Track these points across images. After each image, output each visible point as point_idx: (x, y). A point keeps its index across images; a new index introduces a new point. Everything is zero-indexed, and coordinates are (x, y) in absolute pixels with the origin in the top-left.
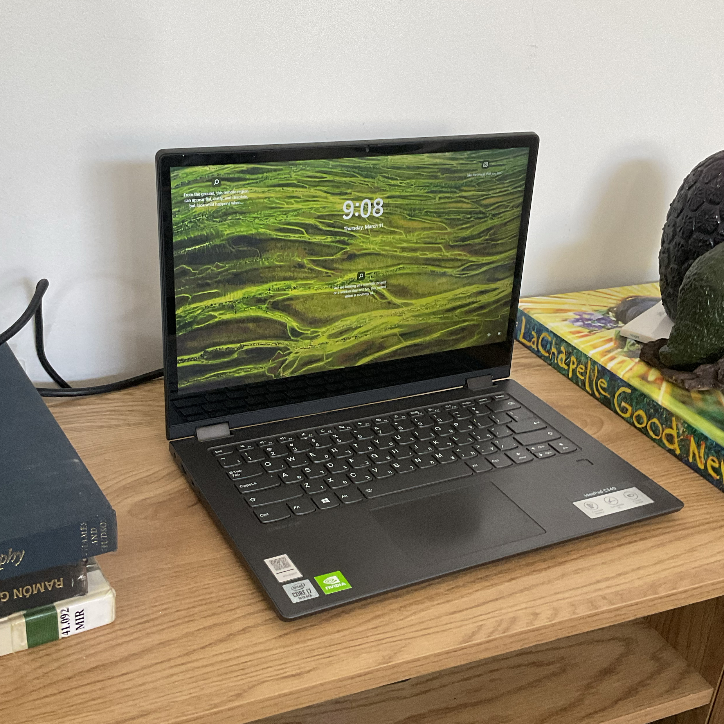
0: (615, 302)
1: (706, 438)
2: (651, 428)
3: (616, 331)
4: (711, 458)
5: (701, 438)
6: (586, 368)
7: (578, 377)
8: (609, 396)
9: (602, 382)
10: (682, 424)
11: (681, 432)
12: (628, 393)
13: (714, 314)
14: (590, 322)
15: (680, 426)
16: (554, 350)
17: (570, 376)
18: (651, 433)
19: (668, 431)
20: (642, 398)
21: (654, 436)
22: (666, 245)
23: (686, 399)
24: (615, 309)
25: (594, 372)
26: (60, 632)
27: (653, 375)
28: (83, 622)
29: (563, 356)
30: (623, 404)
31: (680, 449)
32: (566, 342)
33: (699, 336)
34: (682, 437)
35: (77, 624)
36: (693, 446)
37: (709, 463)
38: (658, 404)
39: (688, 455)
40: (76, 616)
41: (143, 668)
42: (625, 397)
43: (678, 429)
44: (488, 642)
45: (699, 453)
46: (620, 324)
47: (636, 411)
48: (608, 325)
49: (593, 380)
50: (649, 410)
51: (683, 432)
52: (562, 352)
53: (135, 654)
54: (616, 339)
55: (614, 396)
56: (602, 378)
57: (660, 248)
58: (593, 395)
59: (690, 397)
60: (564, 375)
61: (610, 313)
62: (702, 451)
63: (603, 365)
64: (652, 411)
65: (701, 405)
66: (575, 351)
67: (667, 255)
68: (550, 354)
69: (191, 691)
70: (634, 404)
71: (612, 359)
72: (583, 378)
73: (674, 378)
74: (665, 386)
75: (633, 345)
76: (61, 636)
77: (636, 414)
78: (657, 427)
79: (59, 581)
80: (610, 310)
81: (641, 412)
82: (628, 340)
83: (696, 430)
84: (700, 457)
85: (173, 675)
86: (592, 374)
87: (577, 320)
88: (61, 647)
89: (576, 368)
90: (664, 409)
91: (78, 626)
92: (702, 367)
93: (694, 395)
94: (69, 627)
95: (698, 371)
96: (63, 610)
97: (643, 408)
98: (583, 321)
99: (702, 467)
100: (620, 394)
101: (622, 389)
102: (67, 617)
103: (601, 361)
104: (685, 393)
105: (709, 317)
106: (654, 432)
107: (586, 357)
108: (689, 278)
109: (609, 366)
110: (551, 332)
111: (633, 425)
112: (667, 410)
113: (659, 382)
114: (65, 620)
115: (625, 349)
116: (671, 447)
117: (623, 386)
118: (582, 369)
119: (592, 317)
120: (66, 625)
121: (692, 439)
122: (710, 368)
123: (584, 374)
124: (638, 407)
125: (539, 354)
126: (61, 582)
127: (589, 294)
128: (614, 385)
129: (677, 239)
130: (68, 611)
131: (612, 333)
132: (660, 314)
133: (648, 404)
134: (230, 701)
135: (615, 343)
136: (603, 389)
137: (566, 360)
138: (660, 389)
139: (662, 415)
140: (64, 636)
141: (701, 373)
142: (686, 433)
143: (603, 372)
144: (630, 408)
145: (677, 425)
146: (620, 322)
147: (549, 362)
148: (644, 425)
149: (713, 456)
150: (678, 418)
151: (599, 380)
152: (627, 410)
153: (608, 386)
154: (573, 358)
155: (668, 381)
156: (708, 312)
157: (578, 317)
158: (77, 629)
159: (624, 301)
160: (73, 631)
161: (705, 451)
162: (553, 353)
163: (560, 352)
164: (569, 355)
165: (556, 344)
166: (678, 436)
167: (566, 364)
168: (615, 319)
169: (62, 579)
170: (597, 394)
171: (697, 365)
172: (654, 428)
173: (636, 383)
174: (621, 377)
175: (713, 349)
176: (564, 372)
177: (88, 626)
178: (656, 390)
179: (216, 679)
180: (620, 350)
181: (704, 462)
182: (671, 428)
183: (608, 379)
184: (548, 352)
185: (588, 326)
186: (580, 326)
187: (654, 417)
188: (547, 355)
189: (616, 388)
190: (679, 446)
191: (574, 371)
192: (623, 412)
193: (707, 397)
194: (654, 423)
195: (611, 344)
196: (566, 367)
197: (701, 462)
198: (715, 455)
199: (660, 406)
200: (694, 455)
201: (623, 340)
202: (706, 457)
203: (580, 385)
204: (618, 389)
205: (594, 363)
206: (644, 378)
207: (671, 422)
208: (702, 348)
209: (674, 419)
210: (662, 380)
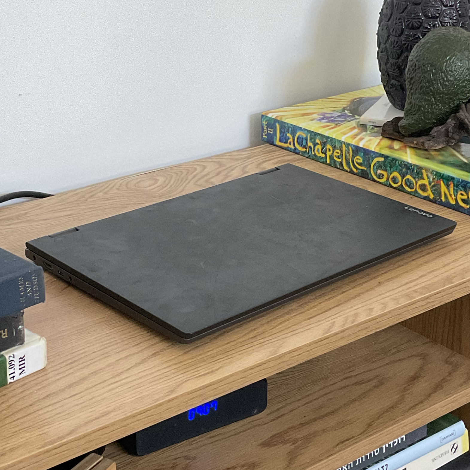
0: (345, 103)
1: (453, 179)
2: (406, 184)
3: (356, 122)
4: (459, 192)
5: (448, 180)
6: (342, 151)
7: (335, 161)
8: (365, 169)
9: (357, 159)
10: (431, 173)
11: (431, 180)
12: (382, 161)
13: (438, 84)
14: (332, 119)
15: (430, 175)
16: (310, 144)
17: (328, 162)
18: (407, 189)
19: (420, 182)
20: (394, 162)
21: (410, 190)
22: (382, 46)
23: (428, 156)
24: (348, 108)
25: (348, 152)
26: (9, 377)
27: (397, 145)
28: (24, 367)
29: (319, 147)
30: (379, 172)
31: (434, 194)
32: (320, 134)
33: (428, 105)
34: (433, 184)
35: (20, 369)
36: (443, 188)
37: (459, 197)
38: (408, 163)
39: (440, 198)
40: (20, 362)
41: (87, 389)
42: (380, 166)
43: (428, 178)
44: (342, 331)
45: (449, 191)
46: (357, 117)
47: (391, 174)
48: (348, 118)
49: (349, 159)
50: (401, 170)
51: (433, 179)
52: (317, 144)
53: (75, 383)
54: (358, 127)
55: (370, 167)
56: (357, 155)
57: (377, 49)
58: (351, 172)
59: (431, 154)
60: (322, 163)
61: (345, 111)
62: (452, 190)
63: (356, 144)
64: (404, 170)
65: (440, 158)
66: (329, 140)
67: (385, 53)
68: (306, 149)
69: (133, 395)
70: (388, 168)
71: (361, 139)
72: (340, 160)
73: (415, 142)
74: (408, 150)
75: (372, 129)
76: (9, 381)
77: (391, 176)
78: (411, 183)
79: (4, 332)
80: (344, 109)
81: (396, 174)
82: (368, 127)
83: (443, 174)
84: (450, 195)
85: (113, 389)
86: (348, 155)
87: (323, 119)
88: (12, 388)
89: (333, 153)
90: (414, 165)
91: (21, 371)
92: (435, 129)
93: (433, 153)
94: (14, 373)
95: (433, 132)
96: (10, 357)
97: (396, 170)
98: (327, 119)
99: (453, 202)
100: (375, 164)
101: (376, 160)
102: (13, 363)
103: (354, 142)
104: (426, 152)
105: (434, 88)
106: (409, 186)
107: (340, 142)
108: (412, 60)
109: (361, 145)
110: (305, 130)
111: (391, 186)
112: (417, 166)
113: (404, 148)
114: (12, 366)
115: (368, 132)
116: (425, 194)
117: (376, 157)
118: (338, 153)
119: (333, 115)
120: (12, 371)
121: (442, 182)
122: (442, 128)
123: (340, 157)
124: (392, 170)
125: (297, 151)
126: (6, 333)
127: (323, 101)
128: (369, 158)
129: (392, 39)
130: (14, 357)
131: (353, 123)
132: (386, 105)
133: (400, 165)
134: (167, 396)
135: (359, 129)
136: (360, 164)
137: (322, 149)
138: (406, 153)
139: (413, 171)
140: (11, 381)
141: (435, 134)
142: (436, 179)
143: (357, 150)
144: (385, 173)
145: (427, 175)
146: (356, 116)
147: (307, 155)
148: (399, 184)
149: (461, 190)
150: (427, 170)
151: (354, 158)
152: (383, 175)
153: (364, 161)
154: (328, 146)
155: (410, 147)
156: (433, 84)
157: (322, 117)
158: (20, 374)
159: (353, 102)
160: (17, 377)
161: (454, 189)
162: (310, 147)
163: (315, 144)
164: (324, 144)
165: (311, 139)
166: (430, 184)
167: (322, 153)
168: (351, 114)
169: (6, 330)
170: (355, 170)
171: (431, 128)
172: (408, 184)
173: (386, 152)
174: (373, 150)
175: (441, 113)
176: (322, 160)
177: (28, 371)
178: (404, 154)
179: (148, 386)
180: (364, 133)
181: (454, 198)
182: (423, 179)
183: (362, 154)
184: (305, 147)
185: (332, 121)
186: (327, 122)
187: (407, 174)
188: (304, 150)
189: (371, 161)
190: (432, 191)
191: (331, 157)
192: (380, 178)
193: (443, 152)
194: (408, 179)
195: (356, 131)
196: (323, 156)
197: (453, 199)
198: (463, 189)
199: (410, 164)
200: (445, 194)
201: (363, 127)
202: (455, 193)
203: (338, 166)
204: (372, 161)
205: (348, 145)
206: (391, 148)
207: (422, 174)
208: (432, 113)
209: (423, 171)
210: (405, 146)
